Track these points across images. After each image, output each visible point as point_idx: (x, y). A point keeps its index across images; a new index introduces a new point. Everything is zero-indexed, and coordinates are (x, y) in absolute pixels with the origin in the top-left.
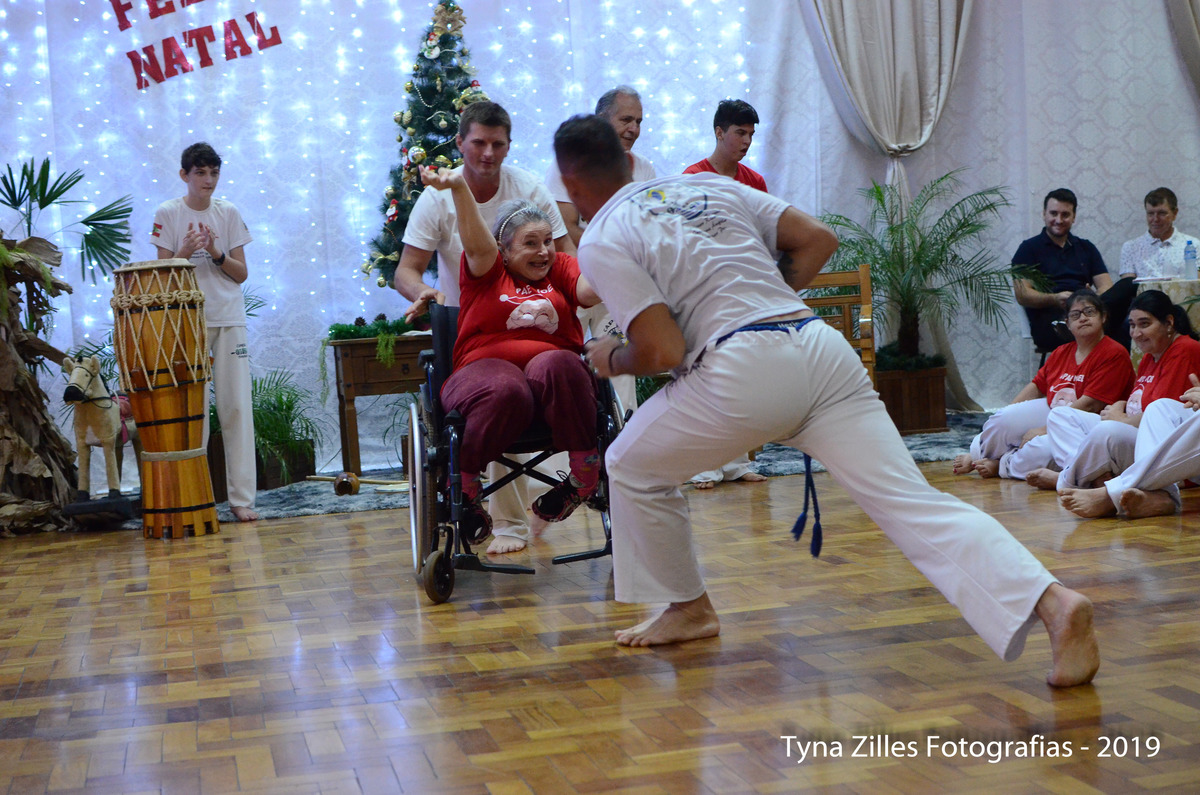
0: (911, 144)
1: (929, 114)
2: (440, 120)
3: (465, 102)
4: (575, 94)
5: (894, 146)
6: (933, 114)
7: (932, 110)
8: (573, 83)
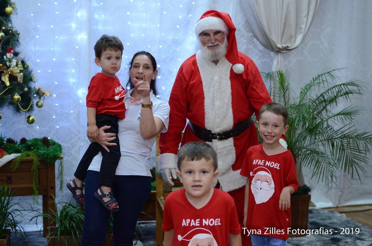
0: (289, 45)
1: (301, 28)
5: (279, 46)
6: (304, 28)
7: (303, 26)
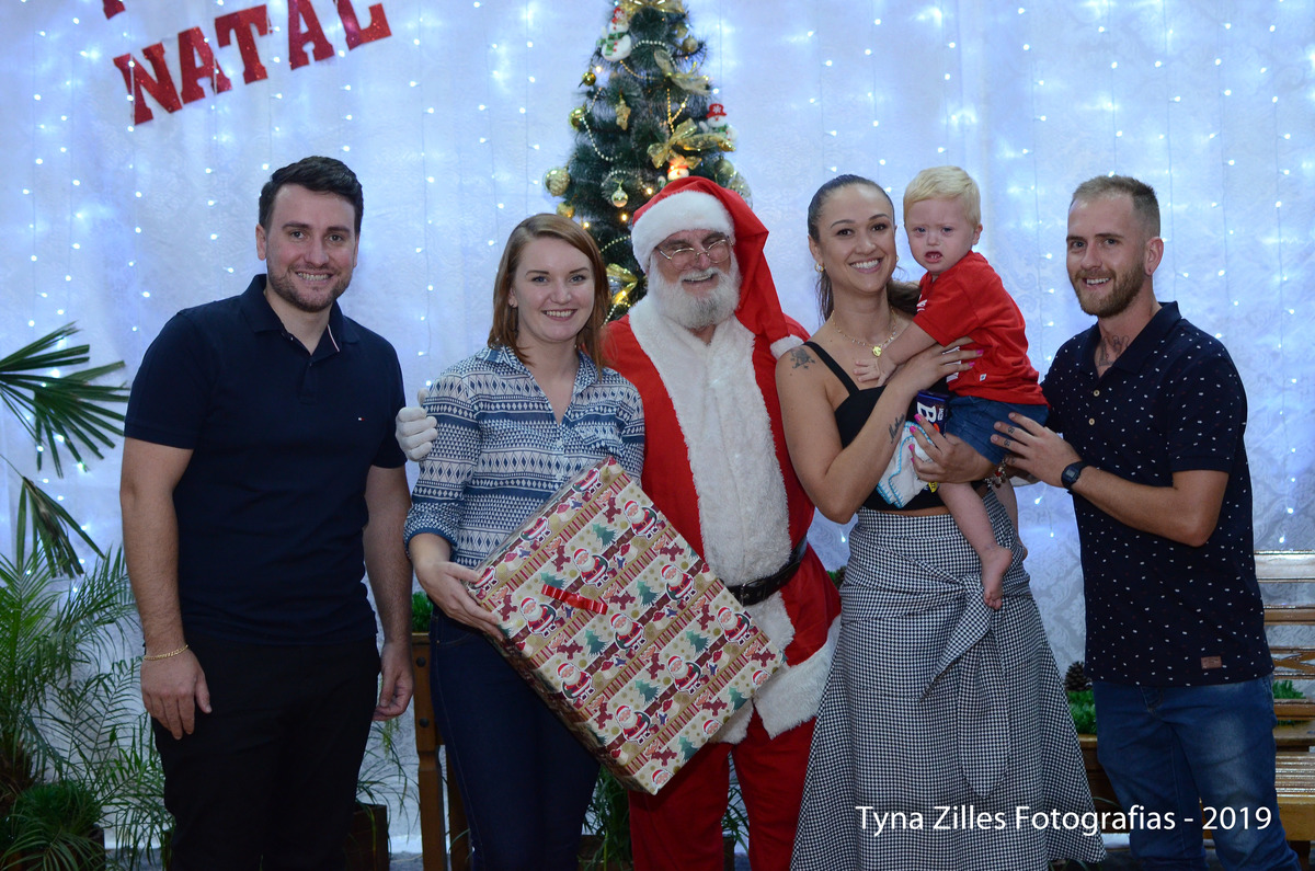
2: (613, 188)
3: (678, 150)
4: (962, 127)
8: (961, 106)
